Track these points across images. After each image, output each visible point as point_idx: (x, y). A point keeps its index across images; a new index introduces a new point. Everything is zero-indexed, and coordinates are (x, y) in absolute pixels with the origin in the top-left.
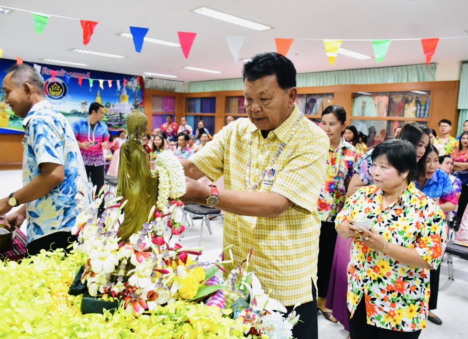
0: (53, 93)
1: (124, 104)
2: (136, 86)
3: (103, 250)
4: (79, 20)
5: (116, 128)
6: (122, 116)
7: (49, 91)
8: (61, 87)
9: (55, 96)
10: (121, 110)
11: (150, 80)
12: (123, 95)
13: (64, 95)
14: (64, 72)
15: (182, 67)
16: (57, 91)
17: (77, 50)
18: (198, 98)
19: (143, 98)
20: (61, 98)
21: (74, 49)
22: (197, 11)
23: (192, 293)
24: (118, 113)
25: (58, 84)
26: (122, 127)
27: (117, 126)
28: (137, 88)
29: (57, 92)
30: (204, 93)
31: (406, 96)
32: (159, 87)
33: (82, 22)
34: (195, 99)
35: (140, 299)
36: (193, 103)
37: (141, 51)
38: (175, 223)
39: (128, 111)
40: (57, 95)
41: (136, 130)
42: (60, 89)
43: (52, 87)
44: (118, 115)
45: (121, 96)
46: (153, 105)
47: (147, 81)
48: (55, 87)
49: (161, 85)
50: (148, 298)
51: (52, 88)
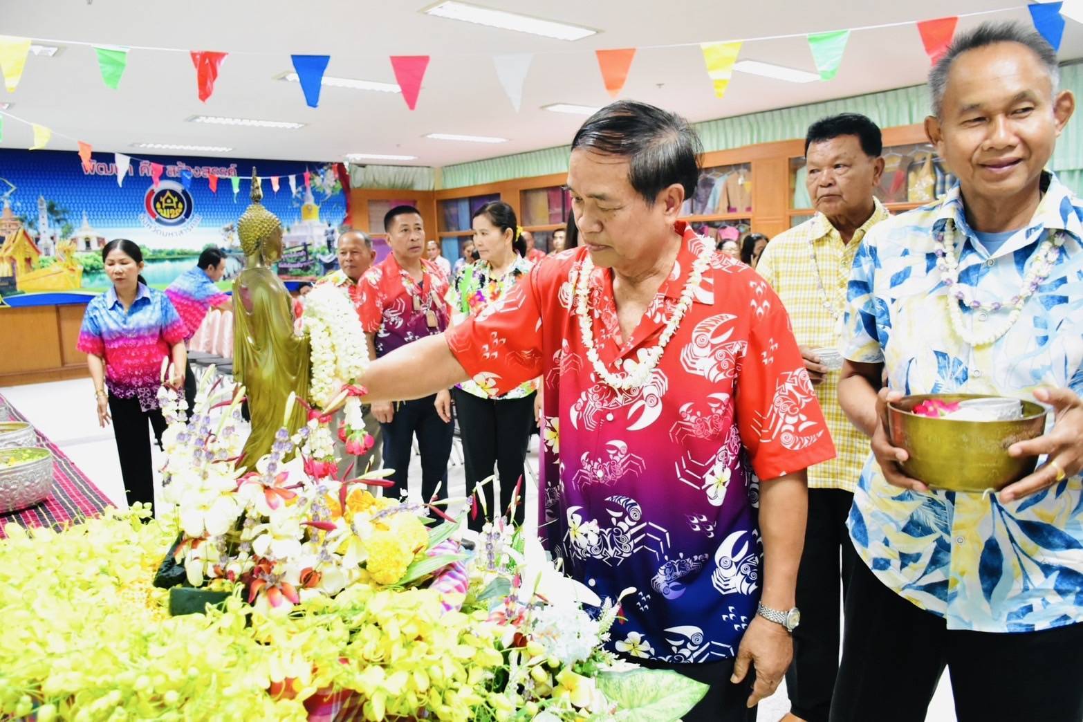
0: (165, 213)
1: (310, 224)
2: (333, 184)
3: (202, 490)
4: (188, 51)
5: (298, 276)
6: (309, 248)
7: (156, 209)
8: (180, 200)
9: (170, 218)
10: (305, 237)
11: (361, 169)
12: (309, 205)
13: (187, 215)
14: (184, 166)
15: (423, 136)
16: (172, 207)
17: (203, 119)
18: (463, 199)
19: (348, 207)
20: (182, 221)
21: (197, 117)
22: (435, 11)
23: (393, 570)
24: (300, 244)
25: (174, 193)
26: (309, 272)
27: (299, 271)
28: (334, 187)
29: (172, 210)
30: (475, 186)
31: (910, 154)
32: (381, 182)
33: (193, 55)
34: (456, 201)
35: (283, 584)
36: (453, 210)
37: (319, 104)
38: (352, 432)
39: (319, 237)
40: (172, 216)
41: (257, 247)
42: (177, 203)
43: (162, 200)
44: (301, 248)
45: (302, 208)
46: (370, 222)
47: (355, 171)
48: (169, 201)
49: (386, 178)
50: (301, 582)
51: (161, 203)
